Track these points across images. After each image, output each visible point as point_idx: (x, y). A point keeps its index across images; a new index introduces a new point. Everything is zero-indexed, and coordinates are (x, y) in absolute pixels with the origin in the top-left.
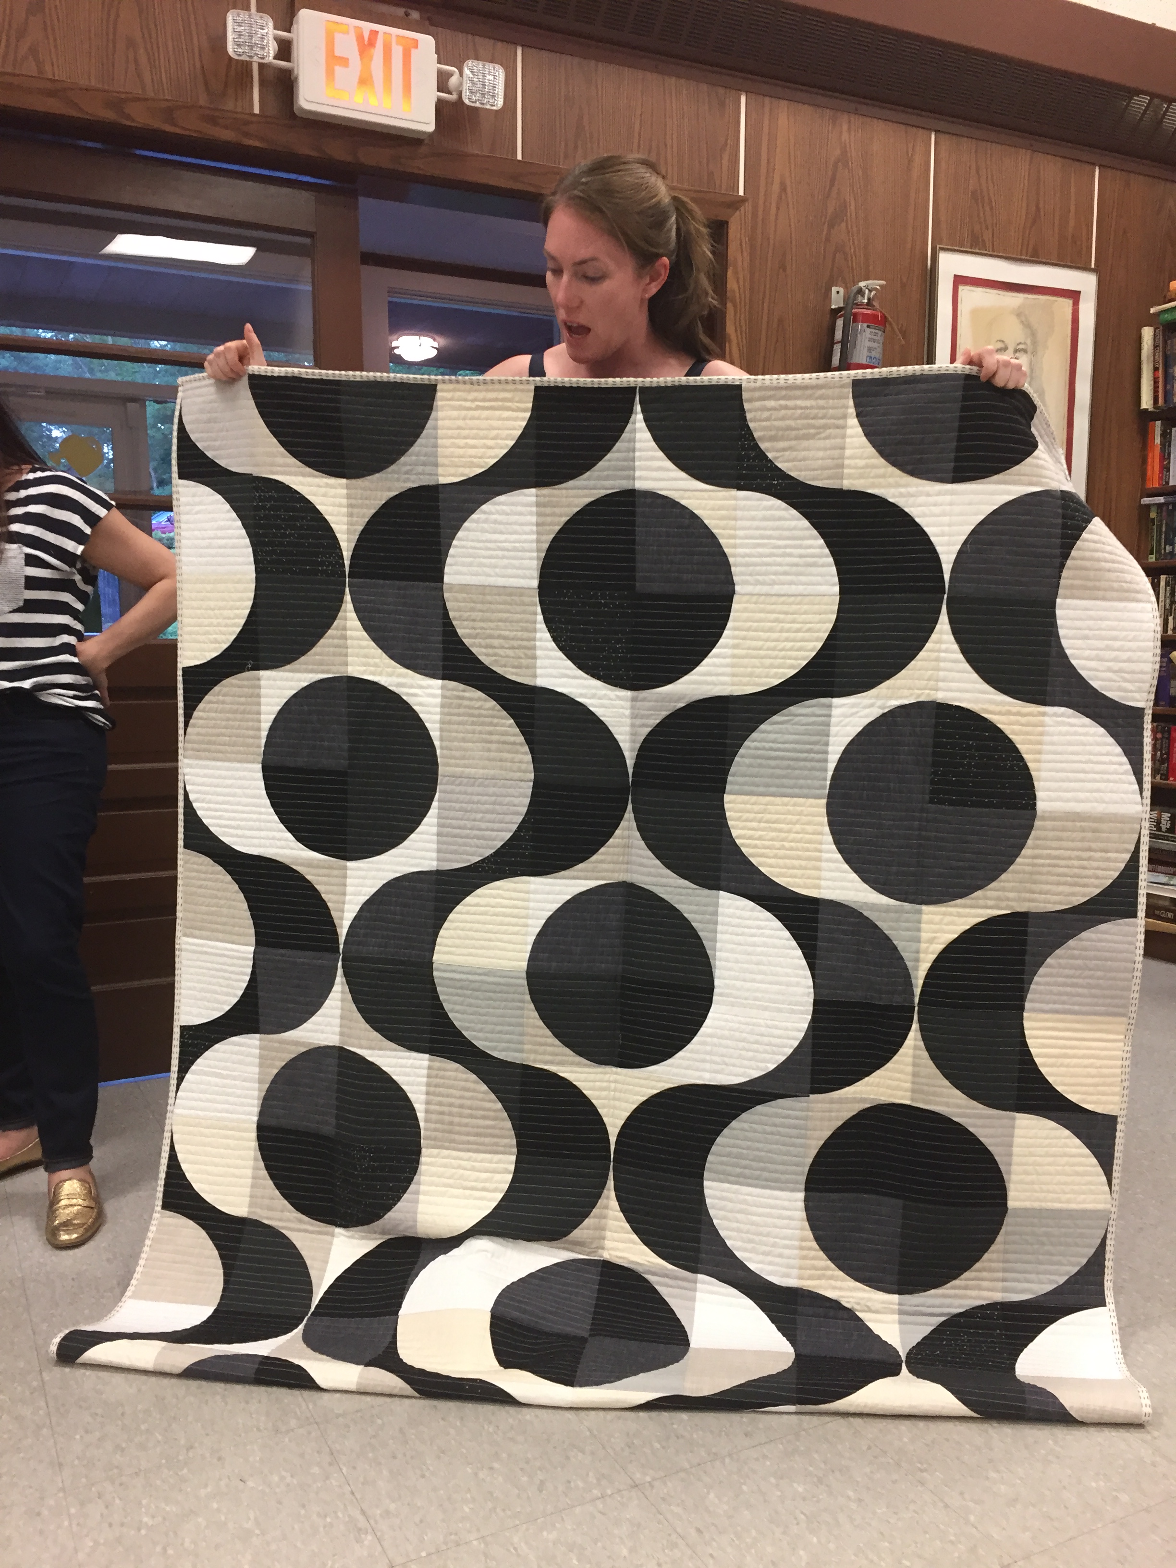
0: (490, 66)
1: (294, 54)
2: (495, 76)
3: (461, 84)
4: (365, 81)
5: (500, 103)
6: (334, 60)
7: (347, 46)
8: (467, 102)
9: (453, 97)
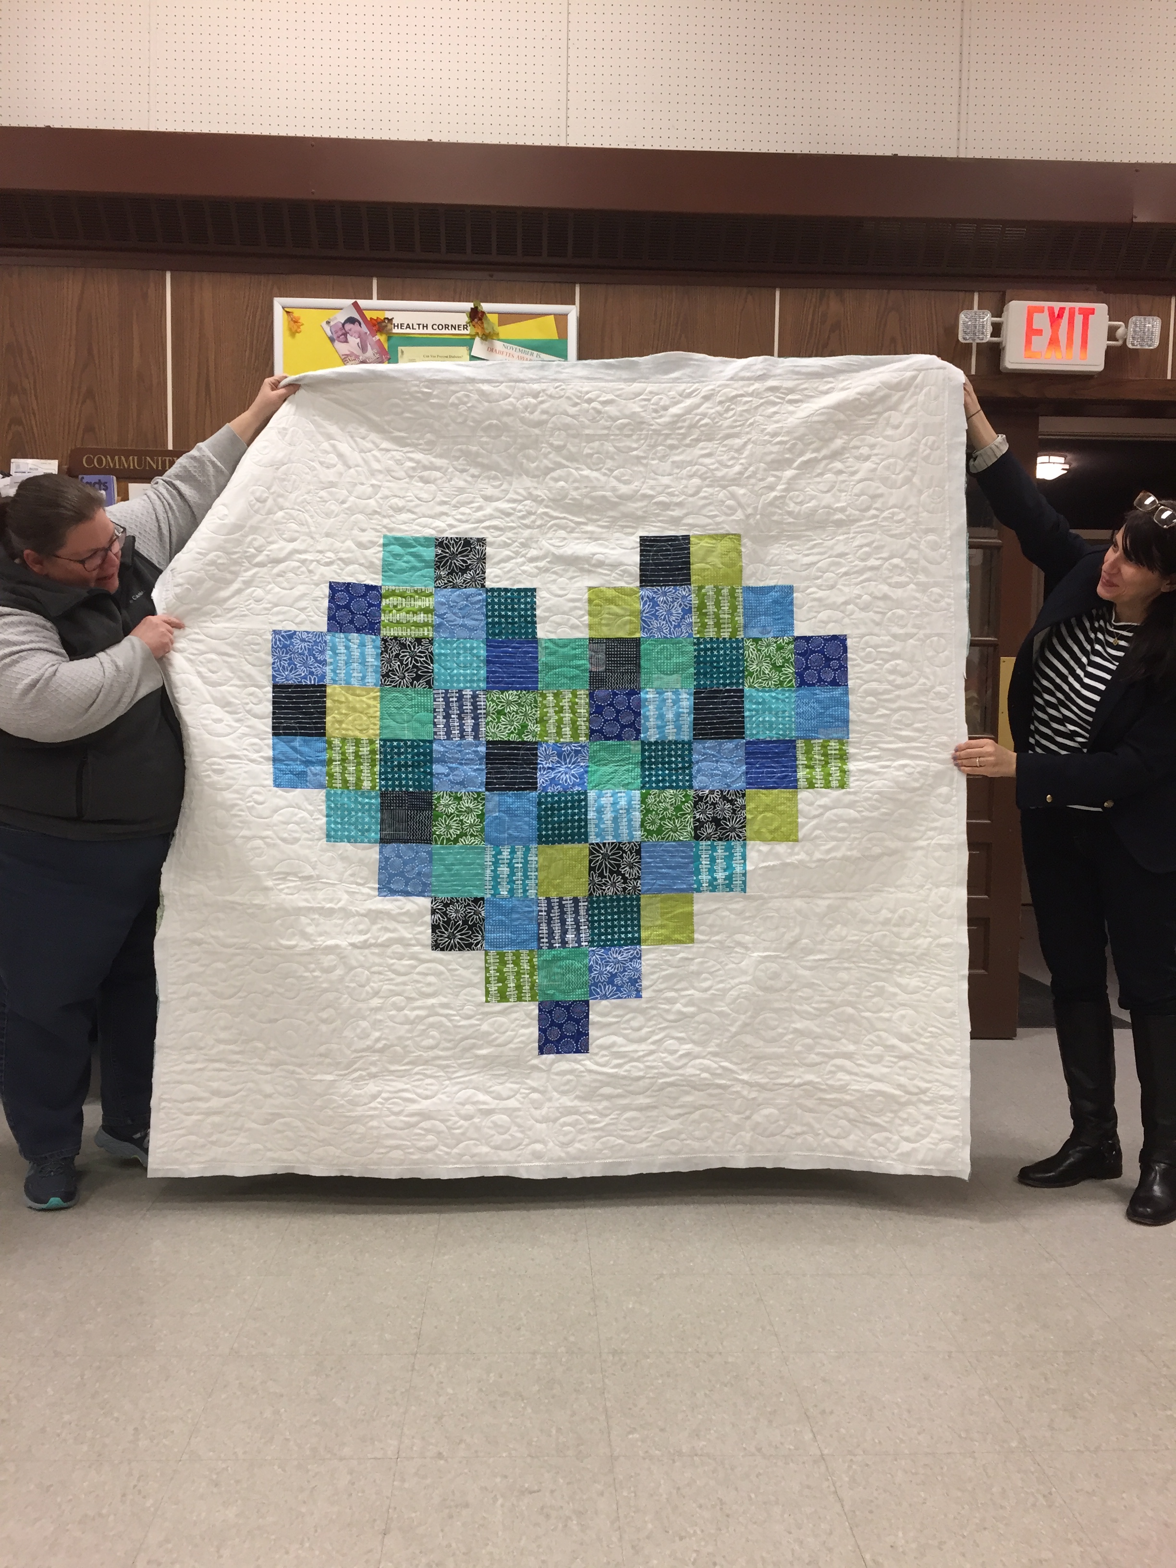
0: (1150, 318)
1: (1003, 332)
2: (1154, 325)
3: (1126, 334)
4: (1054, 341)
5: (1156, 344)
6: (1031, 332)
7: (1042, 321)
8: (1130, 346)
9: (1120, 343)
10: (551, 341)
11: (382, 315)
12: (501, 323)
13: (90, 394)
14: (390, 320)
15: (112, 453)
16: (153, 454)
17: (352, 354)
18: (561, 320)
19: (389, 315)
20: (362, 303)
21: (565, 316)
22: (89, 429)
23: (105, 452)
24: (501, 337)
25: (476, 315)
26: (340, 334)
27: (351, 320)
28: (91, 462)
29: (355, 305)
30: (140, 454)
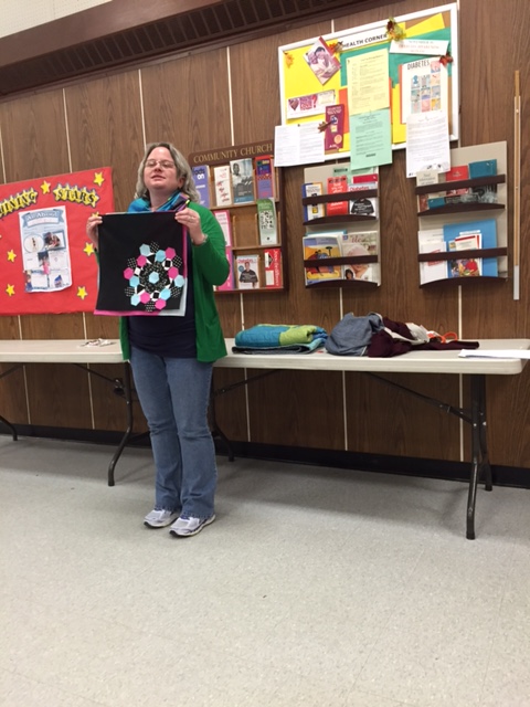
10: (441, 30)
11: (335, 42)
12: (407, 27)
13: (196, 123)
14: (341, 43)
15: (206, 153)
16: (224, 150)
17: (321, 69)
18: (446, 15)
19: (340, 40)
20: (325, 37)
21: (449, 12)
22: (197, 143)
23: (203, 153)
24: (408, 36)
25: (391, 25)
26: (313, 60)
27: (320, 49)
28: (197, 159)
29: (321, 39)
30: (218, 151)
